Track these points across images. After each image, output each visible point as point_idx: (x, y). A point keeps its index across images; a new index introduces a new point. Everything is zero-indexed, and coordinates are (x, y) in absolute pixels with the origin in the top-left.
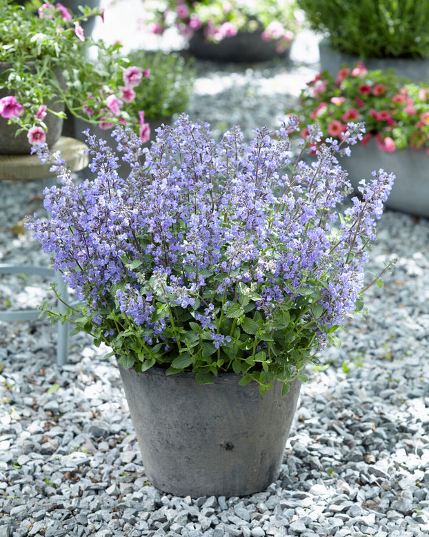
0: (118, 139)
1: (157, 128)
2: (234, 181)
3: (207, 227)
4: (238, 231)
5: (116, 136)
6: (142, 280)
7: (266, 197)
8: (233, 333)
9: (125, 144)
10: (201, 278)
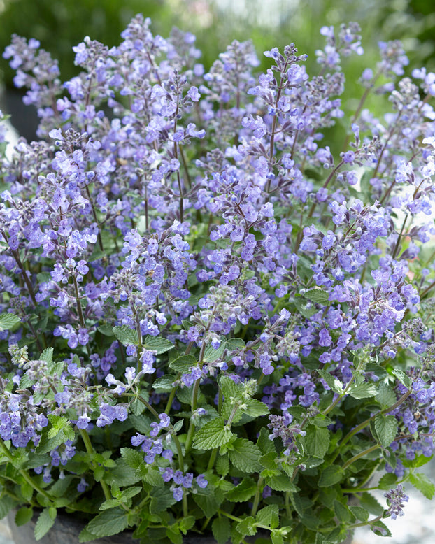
0: (16, 63)
1: (76, 45)
2: (232, 152)
3: (159, 256)
4: (226, 263)
5: (12, 58)
6: (22, 361)
7: (291, 188)
8: (215, 463)
9: (30, 73)
10: (148, 354)
